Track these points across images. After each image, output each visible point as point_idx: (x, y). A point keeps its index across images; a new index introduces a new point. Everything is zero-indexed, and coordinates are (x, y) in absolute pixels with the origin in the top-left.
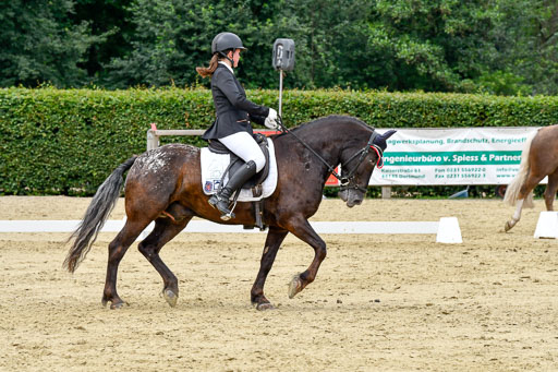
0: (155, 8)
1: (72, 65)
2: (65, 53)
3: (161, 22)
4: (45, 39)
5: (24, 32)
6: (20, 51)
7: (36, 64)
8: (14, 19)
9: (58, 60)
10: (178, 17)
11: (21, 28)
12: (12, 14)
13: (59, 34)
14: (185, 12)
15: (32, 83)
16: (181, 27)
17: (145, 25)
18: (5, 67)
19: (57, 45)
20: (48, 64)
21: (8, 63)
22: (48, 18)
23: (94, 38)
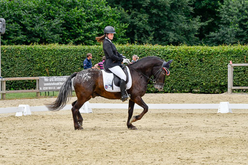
0: (230, 10)
1: (192, 36)
2: (189, 30)
3: (232, 16)
4: (181, 24)
5: (172, 21)
6: (170, 29)
7: (177, 35)
8: (167, 16)
9: (187, 33)
10: (240, 14)
11: (170, 20)
12: (166, 13)
13: (187, 22)
14: (243, 11)
16: (242, 18)
17: (225, 17)
18: (163, 37)
19: (186, 27)
20: (182, 35)
21: (164, 35)
22: (182, 15)
23: (202, 24)
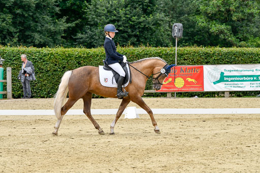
15: (41, 45)
